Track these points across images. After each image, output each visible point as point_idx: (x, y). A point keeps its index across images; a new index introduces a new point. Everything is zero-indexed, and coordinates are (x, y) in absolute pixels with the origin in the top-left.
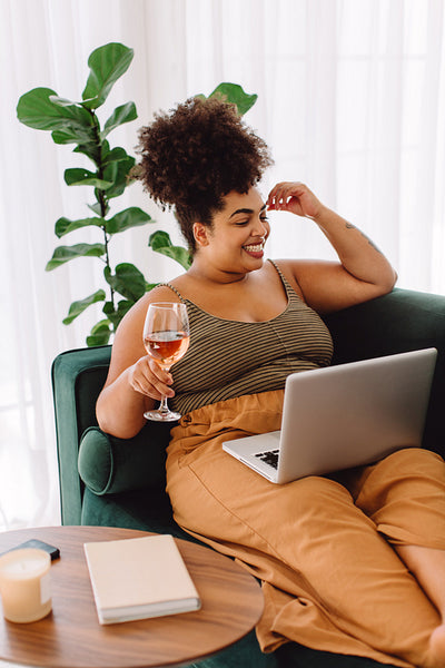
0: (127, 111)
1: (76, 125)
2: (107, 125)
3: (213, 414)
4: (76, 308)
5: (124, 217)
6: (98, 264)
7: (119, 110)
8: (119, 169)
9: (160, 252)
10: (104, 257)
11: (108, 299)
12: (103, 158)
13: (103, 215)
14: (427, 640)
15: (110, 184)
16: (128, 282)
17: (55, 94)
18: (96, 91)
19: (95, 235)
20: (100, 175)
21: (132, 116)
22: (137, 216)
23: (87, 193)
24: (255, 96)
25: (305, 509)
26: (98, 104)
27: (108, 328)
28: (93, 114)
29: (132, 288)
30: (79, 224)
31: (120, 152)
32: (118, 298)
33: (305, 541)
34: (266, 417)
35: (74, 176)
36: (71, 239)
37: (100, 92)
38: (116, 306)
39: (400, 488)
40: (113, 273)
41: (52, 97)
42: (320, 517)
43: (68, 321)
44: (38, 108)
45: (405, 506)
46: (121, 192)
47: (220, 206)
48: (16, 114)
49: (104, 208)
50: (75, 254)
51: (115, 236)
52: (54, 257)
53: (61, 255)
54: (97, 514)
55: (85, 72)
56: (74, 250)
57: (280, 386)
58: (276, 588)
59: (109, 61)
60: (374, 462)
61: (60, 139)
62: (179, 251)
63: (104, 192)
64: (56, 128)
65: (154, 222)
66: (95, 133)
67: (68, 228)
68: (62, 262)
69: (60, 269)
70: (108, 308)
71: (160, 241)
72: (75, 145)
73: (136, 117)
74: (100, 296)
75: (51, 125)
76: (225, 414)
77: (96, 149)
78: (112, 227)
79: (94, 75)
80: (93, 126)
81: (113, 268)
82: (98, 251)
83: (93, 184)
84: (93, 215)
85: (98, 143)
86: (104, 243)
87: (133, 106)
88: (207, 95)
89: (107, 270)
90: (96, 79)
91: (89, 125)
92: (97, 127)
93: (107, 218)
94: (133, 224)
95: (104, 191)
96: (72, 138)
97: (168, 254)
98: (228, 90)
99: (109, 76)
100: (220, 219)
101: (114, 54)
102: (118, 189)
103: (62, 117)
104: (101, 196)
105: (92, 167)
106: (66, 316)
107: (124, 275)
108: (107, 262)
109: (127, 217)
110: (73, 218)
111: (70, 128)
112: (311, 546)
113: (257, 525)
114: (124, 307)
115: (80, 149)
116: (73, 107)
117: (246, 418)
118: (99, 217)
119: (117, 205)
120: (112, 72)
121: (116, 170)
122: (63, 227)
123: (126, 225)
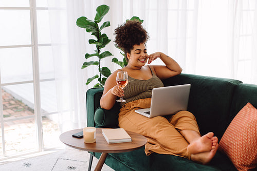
0: (107, 24)
1: (92, 27)
2: (101, 28)
3: (132, 104)
4: (90, 80)
5: (104, 54)
6: (96, 67)
7: (105, 23)
9: (116, 63)
11: (99, 77)
12: (99, 37)
14: (186, 149)
15: (101, 44)
18: (98, 18)
19: (96, 59)
20: (98, 41)
21: (109, 25)
22: (108, 54)
23: (94, 46)
24: (143, 20)
25: (157, 123)
26: (99, 22)
28: (97, 24)
29: (107, 74)
30: (92, 55)
31: (104, 35)
32: (103, 77)
33: (157, 131)
34: (146, 105)
35: (91, 42)
36: (89, 60)
37: (100, 18)
38: (102, 79)
39: (181, 119)
41: (86, 19)
42: (161, 125)
44: (82, 22)
45: (182, 122)
46: (104, 47)
47: (132, 48)
48: (76, 23)
49: (99, 51)
50: (90, 64)
51: (102, 59)
53: (85, 65)
55: (95, 13)
57: (150, 97)
58: (150, 143)
59: (103, 10)
60: (174, 114)
61: (88, 31)
62: (121, 63)
63: (99, 46)
64: (87, 28)
66: (98, 30)
67: (89, 56)
69: (85, 68)
70: (99, 80)
71: (115, 60)
72: (91, 33)
74: (97, 77)
76: (135, 104)
77: (97, 34)
78: (101, 57)
79: (98, 13)
82: (97, 63)
83: (96, 44)
84: (96, 53)
85: (98, 32)
86: (99, 61)
87: (109, 22)
88: (130, 19)
89: (100, 69)
90: (98, 15)
91: (96, 27)
92: (98, 28)
93: (100, 54)
94: (107, 56)
96: (91, 31)
97: (118, 63)
100: (132, 52)
101: (104, 8)
103: (89, 25)
104: (98, 47)
105: (96, 39)
107: (105, 70)
108: (99, 67)
110: (90, 54)
112: (159, 131)
113: (144, 129)
114: (104, 79)
115: (93, 34)
116: (92, 22)
117: (141, 105)
119: (103, 50)
120: (103, 13)
121: (103, 40)
122: (87, 56)
123: (105, 56)
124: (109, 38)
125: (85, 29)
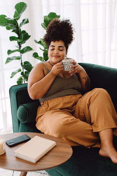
0: (26, 21)
1: (12, 25)
2: (20, 25)
4: (14, 74)
5: (25, 49)
6: (19, 62)
7: (24, 20)
8: (24, 36)
9: (36, 58)
10: (20, 60)
11: (22, 71)
12: (20, 33)
13: (20, 49)
15: (22, 40)
16: (27, 66)
17: (6, 16)
19: (18, 54)
20: (19, 38)
21: (27, 22)
22: (29, 49)
23: (15, 43)
24: (59, 16)
26: (18, 19)
27: (22, 79)
28: (17, 22)
30: (14, 51)
31: (24, 32)
32: (25, 70)
35: (12, 39)
37: (18, 16)
38: (24, 73)
40: (23, 64)
41: (5, 17)
43: (11, 77)
46: (25, 42)
49: (20, 47)
50: (13, 59)
51: (23, 54)
52: (7, 60)
53: (9, 60)
54: (24, 129)
55: (14, 10)
56: (12, 58)
59: (21, 7)
61: (8, 29)
62: (41, 58)
64: (7, 26)
65: (34, 50)
66: (17, 27)
67: (11, 52)
68: (9, 62)
70: (22, 73)
71: (36, 55)
72: (12, 30)
73: (29, 22)
74: (20, 70)
75: (6, 25)
77: (17, 31)
78: (22, 52)
79: (17, 11)
80: (17, 25)
82: (18, 58)
83: (17, 40)
84: (17, 49)
85: (18, 29)
86: (20, 56)
87: (28, 19)
88: (47, 15)
89: (22, 63)
90: (17, 12)
91: (16, 25)
92: (18, 25)
94: (28, 51)
95: (20, 42)
96: (11, 28)
97: (38, 59)
98: (52, 14)
99: (21, 11)
101: (22, 5)
102: (24, 42)
103: (8, 23)
104: (19, 44)
105: (17, 36)
106: (11, 76)
108: (21, 61)
109: (26, 49)
110: (12, 50)
111: (11, 26)
114: (26, 73)
115: (14, 31)
116: (11, 20)
118: (19, 49)
119: (23, 46)
120: (21, 10)
121: (23, 36)
122: (9, 52)
123: (26, 51)
124: (29, 34)
125: (5, 27)
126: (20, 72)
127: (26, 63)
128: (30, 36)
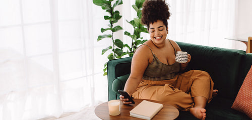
0: (120, 1)
2: (114, 5)
4: (104, 51)
5: (116, 28)
6: (110, 39)
7: (117, 2)
10: (112, 38)
12: (112, 13)
15: (114, 20)
16: (118, 43)
19: (109, 32)
20: (112, 17)
22: (119, 28)
26: (112, 0)
28: (111, 3)
30: (106, 30)
31: (117, 12)
32: (116, 47)
35: (106, 18)
38: (115, 50)
40: (114, 42)
43: (102, 54)
44: (98, 1)
48: (93, 2)
49: (112, 26)
50: (104, 37)
51: (115, 32)
52: (98, 38)
53: (100, 38)
61: (104, 8)
64: (103, 6)
71: (126, 33)
73: (122, 3)
74: (111, 48)
77: (111, 11)
78: (113, 30)
81: (114, 40)
82: (110, 36)
83: (109, 20)
84: (109, 27)
86: (112, 34)
91: (109, 5)
92: (111, 6)
93: (113, 28)
96: (106, 8)
104: (112, 23)
105: (109, 15)
110: (104, 28)
111: (106, 6)
115: (107, 11)
118: (111, 28)
119: (115, 25)
121: (115, 16)
122: (103, 30)
123: (117, 30)
124: (120, 15)
125: (101, 7)
126: (112, 49)
127: (117, 41)
128: (121, 17)
